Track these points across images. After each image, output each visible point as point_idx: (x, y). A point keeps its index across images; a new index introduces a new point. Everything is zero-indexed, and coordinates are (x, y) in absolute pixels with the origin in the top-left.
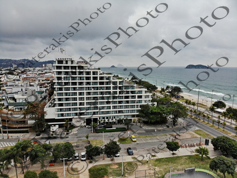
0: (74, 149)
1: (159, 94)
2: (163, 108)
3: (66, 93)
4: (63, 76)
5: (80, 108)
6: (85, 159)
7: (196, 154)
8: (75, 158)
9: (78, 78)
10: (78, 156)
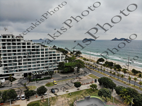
0: (17, 93)
1: (69, 56)
2: (72, 63)
3: (9, 57)
4: (6, 46)
5: (19, 67)
6: (24, 98)
7: (91, 88)
8: (17, 99)
9: (17, 47)
10: (19, 97)
